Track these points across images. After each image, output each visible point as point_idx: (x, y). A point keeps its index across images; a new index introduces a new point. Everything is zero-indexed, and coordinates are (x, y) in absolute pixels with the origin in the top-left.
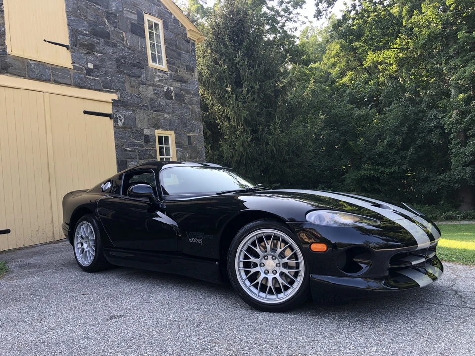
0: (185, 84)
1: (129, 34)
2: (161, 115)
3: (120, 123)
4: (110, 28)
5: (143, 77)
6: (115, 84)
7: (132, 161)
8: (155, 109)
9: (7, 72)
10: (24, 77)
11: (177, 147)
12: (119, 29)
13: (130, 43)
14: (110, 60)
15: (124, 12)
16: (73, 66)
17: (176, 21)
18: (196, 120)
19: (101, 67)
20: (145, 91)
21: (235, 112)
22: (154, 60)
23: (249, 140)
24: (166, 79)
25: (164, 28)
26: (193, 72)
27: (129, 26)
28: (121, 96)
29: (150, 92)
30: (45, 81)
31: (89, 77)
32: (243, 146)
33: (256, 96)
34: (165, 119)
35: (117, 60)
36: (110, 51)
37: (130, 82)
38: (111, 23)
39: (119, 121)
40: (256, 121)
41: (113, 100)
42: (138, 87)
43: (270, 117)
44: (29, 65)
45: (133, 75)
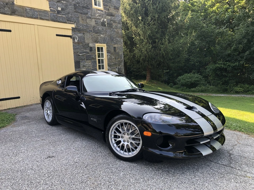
0: (113, 17)
2: (99, 35)
3: (76, 41)
5: (89, 14)
6: (74, 19)
7: (82, 61)
8: (96, 32)
9: (15, 14)
10: (24, 16)
11: (107, 53)
14: (70, 5)
16: (50, 9)
18: (119, 37)
19: (65, 9)
20: (90, 22)
21: (143, 32)
22: (96, 4)
23: (150, 47)
24: (102, 15)
26: (118, 10)
28: (77, 26)
29: (92, 23)
30: (35, 18)
31: (59, 15)
32: (146, 50)
33: (156, 22)
34: (101, 37)
35: (75, 5)
37: (82, 17)
39: (76, 39)
40: (155, 36)
41: (72, 28)
42: (86, 20)
43: (163, 34)
44: (26, 10)
45: (84, 13)
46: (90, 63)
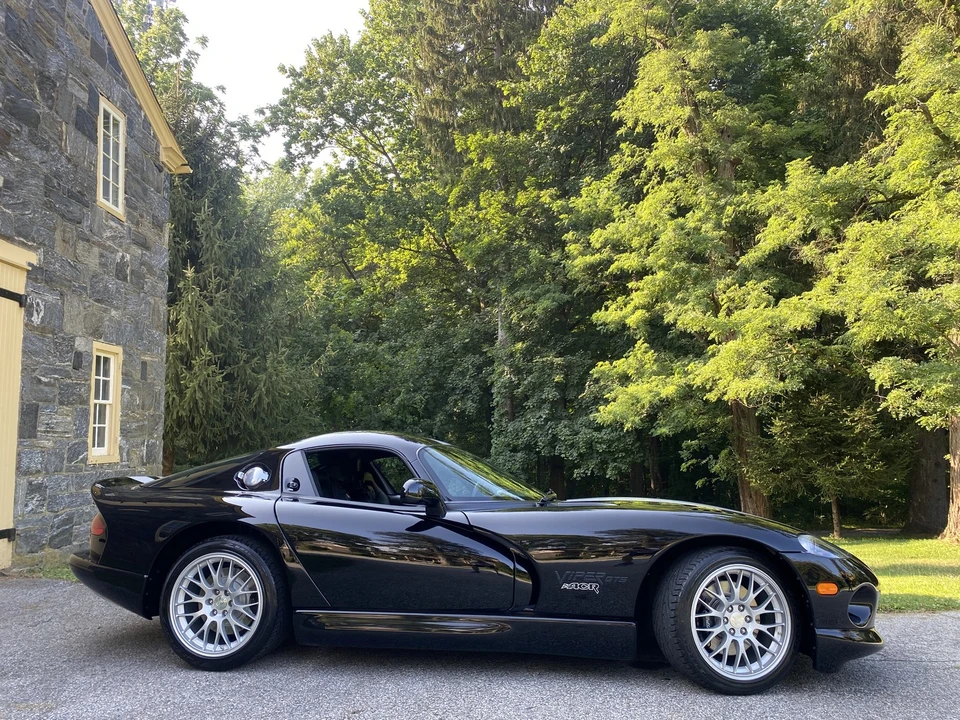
0: (147, 253)
1: (72, 128)
3: (36, 319)
4: (42, 109)
5: (85, 224)
6: (38, 230)
7: (47, 408)
8: (98, 297)
11: (124, 381)
12: (57, 112)
13: (72, 148)
14: (35, 175)
15: (69, 81)
17: (147, 124)
18: (157, 328)
19: (17, 187)
20: (86, 254)
22: (106, 194)
24: (121, 237)
25: (128, 133)
26: (161, 231)
27: (74, 112)
28: (44, 259)
29: (92, 260)
34: (111, 320)
36: (37, 155)
37: (64, 231)
38: (43, 98)
39: (35, 313)
41: (29, 264)
42: (74, 245)
45: (70, 216)
46: (69, 419)
